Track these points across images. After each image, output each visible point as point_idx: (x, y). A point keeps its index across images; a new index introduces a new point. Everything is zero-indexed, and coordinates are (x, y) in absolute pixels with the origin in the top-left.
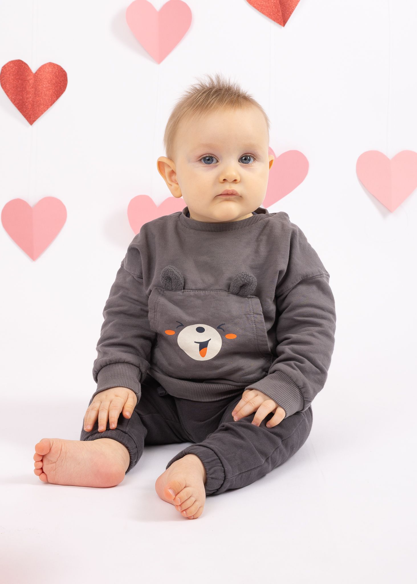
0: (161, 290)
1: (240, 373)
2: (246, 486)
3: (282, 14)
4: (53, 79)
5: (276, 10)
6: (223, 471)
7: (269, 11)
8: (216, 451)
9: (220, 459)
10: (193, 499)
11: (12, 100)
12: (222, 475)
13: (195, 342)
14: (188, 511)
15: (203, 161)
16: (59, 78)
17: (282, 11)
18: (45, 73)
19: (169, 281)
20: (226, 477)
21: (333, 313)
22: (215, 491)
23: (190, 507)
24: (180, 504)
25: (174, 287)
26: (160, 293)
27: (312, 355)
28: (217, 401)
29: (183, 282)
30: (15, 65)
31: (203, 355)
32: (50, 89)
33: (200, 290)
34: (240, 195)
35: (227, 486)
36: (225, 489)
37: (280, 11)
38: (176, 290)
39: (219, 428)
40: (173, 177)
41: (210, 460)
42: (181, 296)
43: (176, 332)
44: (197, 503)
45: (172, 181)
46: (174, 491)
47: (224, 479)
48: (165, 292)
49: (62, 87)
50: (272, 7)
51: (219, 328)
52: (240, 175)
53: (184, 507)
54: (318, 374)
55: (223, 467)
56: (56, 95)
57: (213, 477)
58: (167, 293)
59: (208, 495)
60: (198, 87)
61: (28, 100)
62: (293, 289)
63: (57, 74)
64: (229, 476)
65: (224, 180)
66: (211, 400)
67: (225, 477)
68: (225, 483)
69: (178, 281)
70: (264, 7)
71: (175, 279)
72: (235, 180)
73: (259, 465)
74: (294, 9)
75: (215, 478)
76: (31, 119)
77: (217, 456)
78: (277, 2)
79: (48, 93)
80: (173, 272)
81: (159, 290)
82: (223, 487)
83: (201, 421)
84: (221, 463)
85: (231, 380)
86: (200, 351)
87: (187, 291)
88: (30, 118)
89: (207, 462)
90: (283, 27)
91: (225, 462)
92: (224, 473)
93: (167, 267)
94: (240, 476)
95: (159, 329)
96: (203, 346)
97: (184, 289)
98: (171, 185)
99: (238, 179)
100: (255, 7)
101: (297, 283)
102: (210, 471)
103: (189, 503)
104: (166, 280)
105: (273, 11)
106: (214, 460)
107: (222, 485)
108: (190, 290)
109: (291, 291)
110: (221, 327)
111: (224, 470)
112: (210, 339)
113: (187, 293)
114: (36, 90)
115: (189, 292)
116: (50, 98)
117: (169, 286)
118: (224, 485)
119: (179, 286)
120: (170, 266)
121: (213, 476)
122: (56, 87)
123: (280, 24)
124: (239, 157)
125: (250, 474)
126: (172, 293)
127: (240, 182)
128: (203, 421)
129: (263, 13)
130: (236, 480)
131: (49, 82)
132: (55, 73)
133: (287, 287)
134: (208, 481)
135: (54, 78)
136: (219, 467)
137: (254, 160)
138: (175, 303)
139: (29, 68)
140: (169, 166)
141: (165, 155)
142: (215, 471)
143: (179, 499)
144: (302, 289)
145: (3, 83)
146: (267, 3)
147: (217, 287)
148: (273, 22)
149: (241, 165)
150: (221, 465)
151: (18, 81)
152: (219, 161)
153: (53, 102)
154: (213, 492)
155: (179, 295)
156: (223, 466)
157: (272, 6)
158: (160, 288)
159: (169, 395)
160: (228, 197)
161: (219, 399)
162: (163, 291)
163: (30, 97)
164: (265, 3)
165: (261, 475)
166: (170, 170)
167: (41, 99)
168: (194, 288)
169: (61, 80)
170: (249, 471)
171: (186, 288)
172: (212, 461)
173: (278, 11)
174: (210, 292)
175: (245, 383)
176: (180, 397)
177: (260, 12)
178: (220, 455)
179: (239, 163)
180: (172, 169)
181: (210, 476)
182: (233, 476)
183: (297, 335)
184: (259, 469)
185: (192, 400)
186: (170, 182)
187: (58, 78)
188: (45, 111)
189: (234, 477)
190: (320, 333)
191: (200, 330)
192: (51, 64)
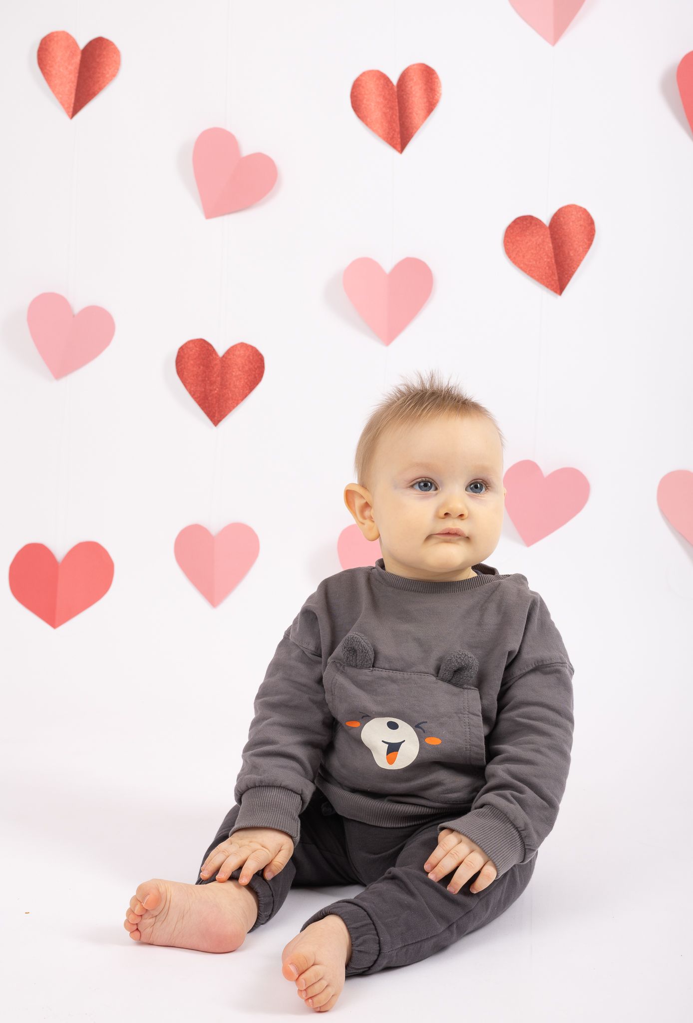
0: (341, 665)
1: (439, 789)
2: (414, 963)
3: (559, 277)
4: (246, 365)
5: (551, 272)
6: (378, 942)
7: (540, 274)
8: (370, 912)
9: (374, 924)
10: (324, 983)
11: (190, 392)
12: (376, 947)
13: (383, 741)
14: (315, 999)
15: (417, 487)
16: (254, 364)
17: (558, 274)
18: (235, 357)
19: (353, 654)
20: (382, 951)
21: (571, 719)
22: (365, 969)
23: (318, 994)
24: (304, 988)
25: (359, 663)
26: (338, 670)
27: (535, 780)
28: (401, 828)
29: (372, 657)
30: (195, 346)
31: (391, 761)
32: (241, 378)
33: (396, 670)
34: (467, 535)
35: (384, 962)
36: (381, 968)
37: (556, 274)
38: (362, 667)
39: (386, 875)
40: (367, 513)
41: (359, 924)
42: (368, 676)
43: (361, 724)
44: (329, 989)
45: (364, 518)
46: (297, 968)
47: (378, 953)
48: (346, 668)
49: (257, 375)
50: (545, 268)
51: (417, 727)
52: (468, 508)
53: (311, 992)
54: (545, 808)
55: (379, 937)
56: (250, 387)
57: (361, 950)
58: (349, 670)
59: (349, 976)
60: (403, 389)
61: (213, 392)
62: (520, 678)
63: (251, 358)
64: (386, 949)
65: (446, 514)
66: (394, 826)
67: (380, 950)
68: (380, 959)
69: (366, 655)
70: (533, 269)
71: (362, 652)
72: (461, 515)
73: (433, 935)
74: (575, 271)
75: (365, 952)
76: (216, 418)
77: (371, 919)
78: (552, 261)
79: (238, 384)
80: (360, 642)
81: (338, 665)
82: (376, 965)
83: (374, 854)
84: (376, 929)
85: (426, 797)
86: (387, 755)
87: (378, 670)
88: (214, 416)
89: (355, 928)
90: (559, 297)
91: (381, 928)
92: (378, 945)
93: (352, 634)
94: (405, 950)
95: (339, 717)
96: (393, 748)
97: (373, 667)
98: (363, 524)
99: (466, 513)
100: (521, 268)
101: (527, 670)
102: (357, 942)
103: (317, 988)
104: (348, 652)
105: (546, 273)
106: (366, 925)
107: (375, 962)
108: (381, 670)
109: (517, 680)
110: (420, 726)
111: (379, 940)
112: (404, 741)
113: (377, 672)
114: (222, 379)
115: (381, 672)
116: (241, 391)
117: (352, 661)
118: (378, 962)
119: (366, 662)
120: (357, 633)
121: (361, 948)
122: (249, 375)
123: (556, 292)
124: (467, 484)
125: (421, 946)
126: (357, 671)
127: (468, 517)
128: (377, 854)
129: (532, 276)
130: (397, 955)
131: (241, 369)
132: (248, 357)
133: (512, 674)
134: (354, 955)
135: (247, 363)
136: (371, 936)
137: (486, 490)
138: (360, 685)
139: (214, 350)
140: (362, 497)
141: (356, 481)
142: (364, 942)
143: (304, 981)
144: (534, 680)
145: (180, 370)
146: (538, 263)
147: (422, 668)
148: (546, 289)
149: (469, 495)
150: (375, 932)
151: (199, 368)
152: (438, 488)
153: (245, 396)
154: (362, 971)
155: (366, 674)
156: (377, 934)
157: (545, 266)
158: (340, 662)
159: (336, 814)
160: (448, 538)
161: (406, 825)
162: (344, 667)
163: (215, 389)
164: (534, 262)
165: (440, 948)
166: (364, 501)
167: (229, 392)
168: (387, 666)
169: (256, 367)
170: (418, 942)
171: (377, 665)
172: (363, 926)
173: (553, 274)
174: (410, 674)
175: (445, 803)
176: (352, 818)
177: (528, 274)
178: (375, 918)
179: (466, 492)
180: (367, 500)
181: (357, 949)
182: (391, 949)
183: (516, 749)
184: (434, 940)
185: (368, 823)
186: (361, 520)
187: (252, 364)
188: (234, 407)
189: (393, 952)
190: (552, 748)
191: (393, 726)
192: (243, 345)
